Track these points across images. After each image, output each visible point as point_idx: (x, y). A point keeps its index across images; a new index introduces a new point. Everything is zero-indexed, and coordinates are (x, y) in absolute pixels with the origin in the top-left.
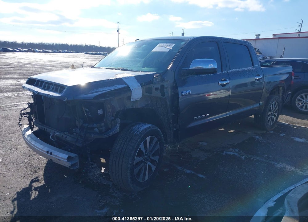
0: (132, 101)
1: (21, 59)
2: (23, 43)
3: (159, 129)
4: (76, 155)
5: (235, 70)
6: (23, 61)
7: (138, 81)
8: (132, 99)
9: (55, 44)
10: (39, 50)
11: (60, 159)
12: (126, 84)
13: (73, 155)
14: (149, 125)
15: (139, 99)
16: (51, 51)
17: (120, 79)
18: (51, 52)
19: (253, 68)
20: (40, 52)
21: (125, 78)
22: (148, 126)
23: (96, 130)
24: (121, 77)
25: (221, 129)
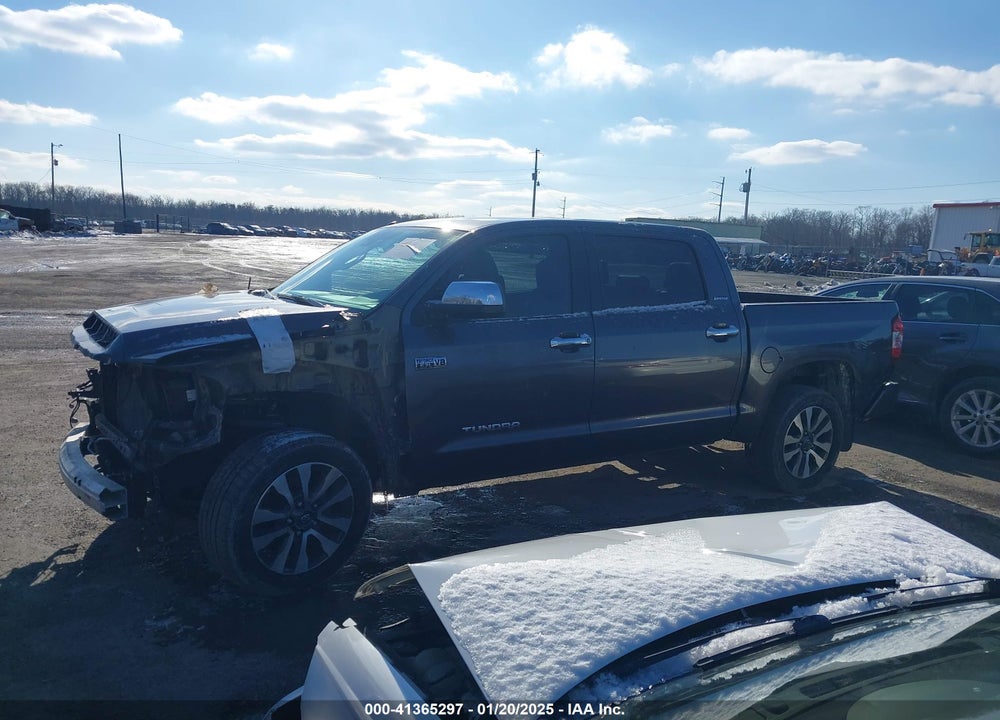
0: (266, 374)
1: (243, 256)
2: (270, 208)
3: (348, 450)
4: (121, 488)
5: (625, 309)
6: (243, 263)
7: (287, 329)
8: (267, 368)
9: (358, 212)
10: (308, 232)
11: (91, 495)
12: (252, 333)
13: (115, 487)
14: (310, 436)
15: (289, 371)
16: (341, 234)
17: (243, 321)
18: (341, 238)
19: (703, 304)
20: (309, 236)
21: (255, 319)
22: (305, 437)
23: (176, 436)
24: (245, 317)
25: (646, 479)
